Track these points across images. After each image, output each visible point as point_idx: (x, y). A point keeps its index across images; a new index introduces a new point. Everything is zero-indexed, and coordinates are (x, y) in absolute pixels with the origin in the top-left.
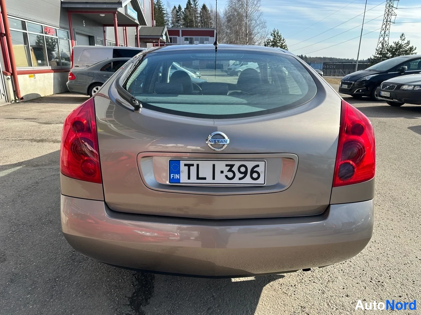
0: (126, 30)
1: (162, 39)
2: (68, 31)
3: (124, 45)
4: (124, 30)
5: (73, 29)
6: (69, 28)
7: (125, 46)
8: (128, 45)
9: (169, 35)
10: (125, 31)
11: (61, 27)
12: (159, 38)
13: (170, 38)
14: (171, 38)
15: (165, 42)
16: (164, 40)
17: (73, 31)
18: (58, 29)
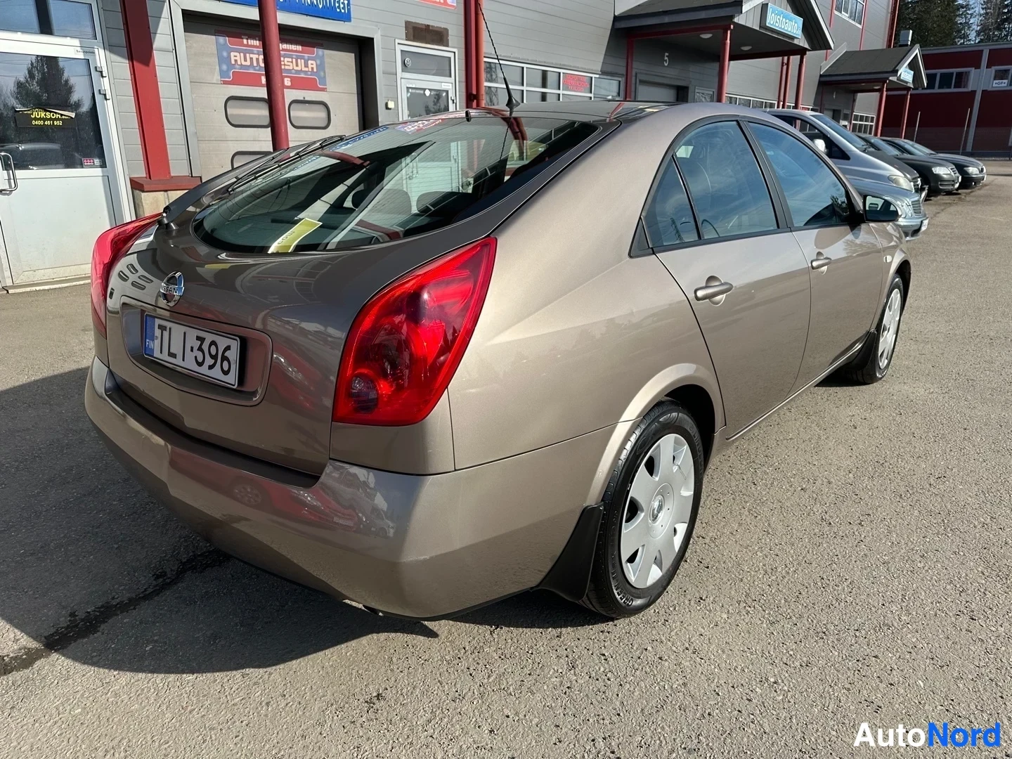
0: (788, 64)
1: (899, 79)
2: (620, 79)
3: (776, 102)
4: (783, 66)
5: (634, 74)
6: (625, 73)
7: (778, 107)
8: (800, 102)
9: (926, 68)
10: (785, 67)
11: (604, 73)
12: (888, 79)
13: (928, 76)
14: (935, 75)
15: (912, 87)
16: (907, 82)
17: (634, 78)
18: (597, 76)
